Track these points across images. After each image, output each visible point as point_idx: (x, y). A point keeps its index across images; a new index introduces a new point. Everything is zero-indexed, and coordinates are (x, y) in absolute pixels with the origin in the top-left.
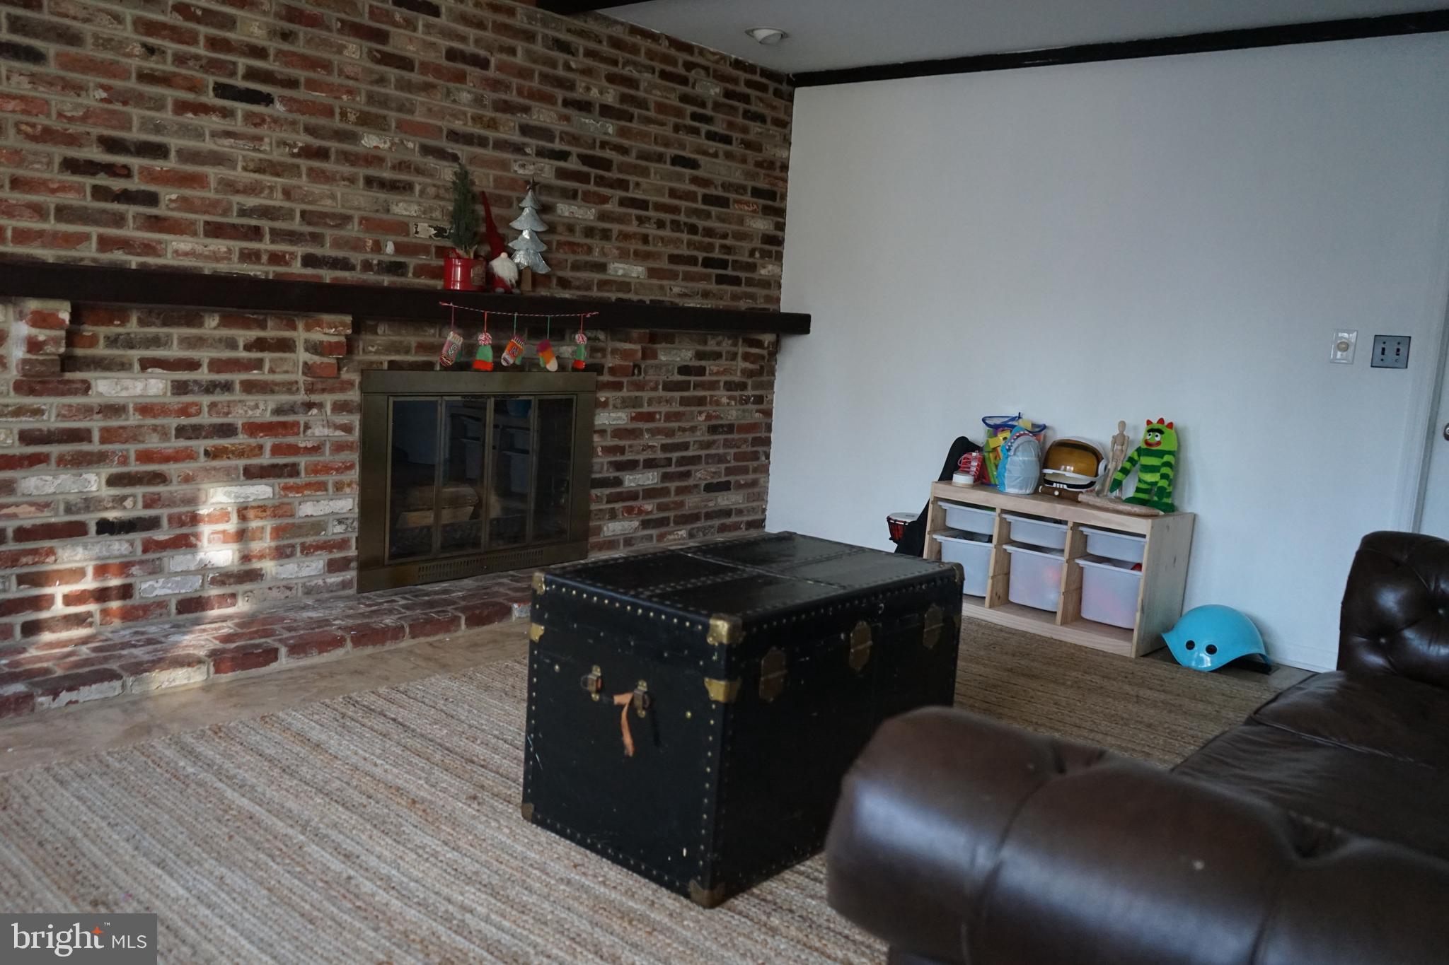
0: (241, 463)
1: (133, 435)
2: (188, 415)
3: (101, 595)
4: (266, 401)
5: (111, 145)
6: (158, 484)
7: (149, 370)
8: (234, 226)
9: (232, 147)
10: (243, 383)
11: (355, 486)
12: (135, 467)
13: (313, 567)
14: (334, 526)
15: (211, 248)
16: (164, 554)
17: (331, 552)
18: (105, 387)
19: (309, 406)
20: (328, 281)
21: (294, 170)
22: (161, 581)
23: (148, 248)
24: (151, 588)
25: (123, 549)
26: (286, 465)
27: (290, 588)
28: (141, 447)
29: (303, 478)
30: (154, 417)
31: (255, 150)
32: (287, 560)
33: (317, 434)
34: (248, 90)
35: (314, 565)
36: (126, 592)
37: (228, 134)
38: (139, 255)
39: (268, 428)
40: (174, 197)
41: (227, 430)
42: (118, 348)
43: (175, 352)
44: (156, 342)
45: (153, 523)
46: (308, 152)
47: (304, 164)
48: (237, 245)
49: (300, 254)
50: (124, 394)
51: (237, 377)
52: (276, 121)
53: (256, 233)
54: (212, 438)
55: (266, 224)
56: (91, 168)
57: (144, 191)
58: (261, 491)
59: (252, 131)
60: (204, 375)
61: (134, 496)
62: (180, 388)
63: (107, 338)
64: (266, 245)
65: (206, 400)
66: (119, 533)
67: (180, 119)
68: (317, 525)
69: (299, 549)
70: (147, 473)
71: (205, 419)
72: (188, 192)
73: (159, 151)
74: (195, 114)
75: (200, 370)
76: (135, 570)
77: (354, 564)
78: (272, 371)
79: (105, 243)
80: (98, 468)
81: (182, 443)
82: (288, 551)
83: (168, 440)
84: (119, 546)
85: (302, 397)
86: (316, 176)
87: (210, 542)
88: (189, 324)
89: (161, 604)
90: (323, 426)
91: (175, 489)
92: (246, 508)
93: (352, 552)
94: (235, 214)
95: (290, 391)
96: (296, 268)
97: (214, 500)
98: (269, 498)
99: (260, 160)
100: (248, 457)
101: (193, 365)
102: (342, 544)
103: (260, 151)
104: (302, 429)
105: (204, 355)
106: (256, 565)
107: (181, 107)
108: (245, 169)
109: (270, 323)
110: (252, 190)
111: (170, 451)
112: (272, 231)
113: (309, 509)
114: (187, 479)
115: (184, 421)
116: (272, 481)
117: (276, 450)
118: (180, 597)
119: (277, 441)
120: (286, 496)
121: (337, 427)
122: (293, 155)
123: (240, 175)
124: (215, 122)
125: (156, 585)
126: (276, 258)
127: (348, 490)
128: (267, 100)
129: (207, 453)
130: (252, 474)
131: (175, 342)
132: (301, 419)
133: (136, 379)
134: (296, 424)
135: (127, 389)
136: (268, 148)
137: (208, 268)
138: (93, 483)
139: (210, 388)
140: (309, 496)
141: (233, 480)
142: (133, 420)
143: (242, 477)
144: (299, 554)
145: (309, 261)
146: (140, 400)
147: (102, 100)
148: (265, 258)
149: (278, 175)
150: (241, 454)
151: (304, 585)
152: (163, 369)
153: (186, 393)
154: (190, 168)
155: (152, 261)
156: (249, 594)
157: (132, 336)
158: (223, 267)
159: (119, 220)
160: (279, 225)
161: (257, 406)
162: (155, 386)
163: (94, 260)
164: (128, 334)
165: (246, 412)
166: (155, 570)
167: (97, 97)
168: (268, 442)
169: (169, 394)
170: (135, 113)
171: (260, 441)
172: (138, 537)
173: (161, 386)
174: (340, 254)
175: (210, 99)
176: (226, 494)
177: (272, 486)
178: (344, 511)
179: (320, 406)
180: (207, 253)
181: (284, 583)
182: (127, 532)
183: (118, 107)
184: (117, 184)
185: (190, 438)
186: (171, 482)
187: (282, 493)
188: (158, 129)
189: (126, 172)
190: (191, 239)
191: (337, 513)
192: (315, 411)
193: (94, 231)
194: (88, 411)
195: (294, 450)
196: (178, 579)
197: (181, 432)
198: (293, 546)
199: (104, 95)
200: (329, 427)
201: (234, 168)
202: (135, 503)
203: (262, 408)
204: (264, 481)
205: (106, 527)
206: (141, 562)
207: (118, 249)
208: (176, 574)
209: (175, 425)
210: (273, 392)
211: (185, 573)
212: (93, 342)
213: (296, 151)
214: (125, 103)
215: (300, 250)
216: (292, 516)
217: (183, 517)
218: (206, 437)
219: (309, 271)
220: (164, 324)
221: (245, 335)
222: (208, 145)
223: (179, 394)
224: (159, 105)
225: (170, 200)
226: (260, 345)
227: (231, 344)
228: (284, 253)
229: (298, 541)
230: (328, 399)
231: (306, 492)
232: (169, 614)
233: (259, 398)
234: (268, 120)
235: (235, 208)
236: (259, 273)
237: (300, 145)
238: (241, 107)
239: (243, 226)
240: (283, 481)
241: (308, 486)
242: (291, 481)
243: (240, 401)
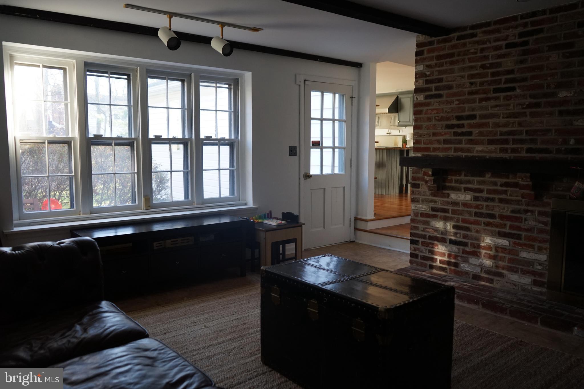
0: (497, 229)
1: (461, 213)
2: (479, 209)
3: (449, 263)
4: (508, 207)
5: (459, 118)
6: (467, 231)
7: (467, 191)
8: (498, 140)
9: (498, 110)
10: (499, 199)
11: (548, 250)
12: (461, 224)
13: (526, 280)
14: (537, 265)
15: (489, 149)
16: (469, 256)
17: (535, 277)
18: (454, 196)
19: (526, 211)
20: (538, 159)
21: (524, 114)
22: (467, 265)
23: (469, 150)
24: (465, 267)
25: (456, 250)
26: (515, 234)
27: (515, 285)
28: (463, 217)
29: (522, 242)
30: (467, 208)
31: (507, 109)
32: (513, 273)
33: (530, 223)
34: (505, 87)
35: (526, 279)
36: (456, 265)
37: (497, 106)
38: (465, 153)
39: (508, 218)
40: (477, 132)
41: (492, 216)
42: (457, 183)
43: (476, 186)
44: (469, 182)
45: (465, 244)
46: (530, 106)
47: (528, 111)
48: (499, 146)
49: (525, 148)
50: (459, 199)
51: (497, 197)
52: (516, 96)
53: (506, 142)
54: (486, 218)
55: (510, 137)
56: (452, 126)
57: (468, 131)
58: (504, 242)
59: (507, 102)
60: (484, 195)
61: (460, 233)
62: (476, 199)
63: (455, 180)
64: (510, 146)
65: (485, 204)
66: (455, 245)
67: (481, 104)
68: (529, 263)
69: (520, 270)
70: (465, 227)
71: (484, 211)
72: (482, 130)
73: (473, 117)
74: (485, 102)
75: (483, 193)
76: (459, 258)
77: (546, 286)
78: (511, 195)
79: (456, 150)
80: (450, 222)
81: (476, 218)
82: (515, 270)
83: (472, 217)
84: (455, 248)
85: (524, 207)
86: (532, 115)
87: (484, 256)
88: (480, 176)
89: (466, 273)
90: (533, 221)
91: (473, 234)
92: (498, 247)
93: (545, 280)
94: (499, 135)
95: (518, 204)
96: (524, 154)
97: (486, 241)
98: (507, 246)
99: (509, 113)
100: (500, 228)
101: (481, 191)
102: (541, 275)
103: (509, 110)
104: (523, 220)
105: (485, 187)
106: (500, 270)
107: (481, 100)
108: (503, 118)
109: (511, 176)
110: (505, 125)
111: (472, 220)
112: (513, 140)
113: (524, 254)
114: (477, 231)
115: (477, 210)
116: (509, 239)
117: (511, 227)
118: (473, 273)
119: (512, 223)
120: (515, 247)
121: (540, 222)
122: (523, 108)
123: (502, 120)
124: (493, 103)
125: (466, 266)
126: (513, 150)
127: (545, 251)
128: (513, 89)
129: (484, 223)
130: (502, 235)
131: (475, 182)
132: (524, 216)
133: (462, 194)
134: (521, 218)
135: (459, 197)
136: (512, 108)
137: (488, 156)
138: (449, 226)
139: (487, 200)
140: (525, 249)
141: (493, 235)
142: (461, 208)
143: (497, 235)
144: (520, 272)
145: (529, 150)
146: (463, 201)
147: (457, 104)
148: (509, 151)
149: (516, 117)
150: (497, 226)
151: (522, 286)
152: (471, 191)
153: (478, 201)
154: (483, 121)
155: (469, 154)
156: (498, 281)
157: (462, 180)
158: (493, 155)
159: (460, 142)
160: (517, 137)
161: (504, 209)
162: (467, 197)
163: (452, 155)
164: (461, 179)
165: (500, 210)
166: (466, 261)
167: (456, 104)
168: (508, 223)
169: (472, 200)
170: (466, 106)
171: (505, 222)
172: (461, 248)
173: (470, 197)
174: (544, 146)
175: (492, 95)
176: (490, 240)
177: (509, 242)
178: (542, 260)
179: (532, 212)
180: (487, 150)
181: (513, 282)
182: (457, 245)
183: (462, 105)
184: (460, 130)
185: (478, 217)
186: (472, 231)
187: (513, 245)
188: (473, 110)
189: (462, 126)
190: (483, 146)
191: (538, 260)
192: (529, 214)
193: (453, 146)
194: (448, 203)
195: (519, 228)
196: (473, 266)
197: (476, 214)
198: (517, 268)
199: (458, 102)
200: (536, 221)
201: (499, 118)
202: (460, 236)
203: (506, 210)
204: (506, 238)
205: (451, 242)
206: (461, 257)
207: (459, 151)
208: (472, 264)
209: (474, 212)
210: (511, 204)
211: (475, 265)
212: (451, 181)
213: (525, 106)
214: (463, 104)
215: (525, 146)
216: (518, 255)
217: (475, 245)
218: (484, 218)
219: (529, 155)
220: (472, 176)
221: (500, 181)
222: (491, 111)
223: (476, 201)
224: (474, 101)
225: (476, 133)
226: (506, 185)
227: (495, 184)
228: (518, 148)
229: (520, 267)
230: (537, 209)
231: (524, 247)
232: (469, 278)
233: (506, 206)
234: (513, 96)
235: (499, 133)
236: (507, 157)
237: (527, 103)
238: (502, 95)
239: (501, 139)
240: (514, 240)
241: (525, 245)
242: (517, 241)
243: (498, 206)
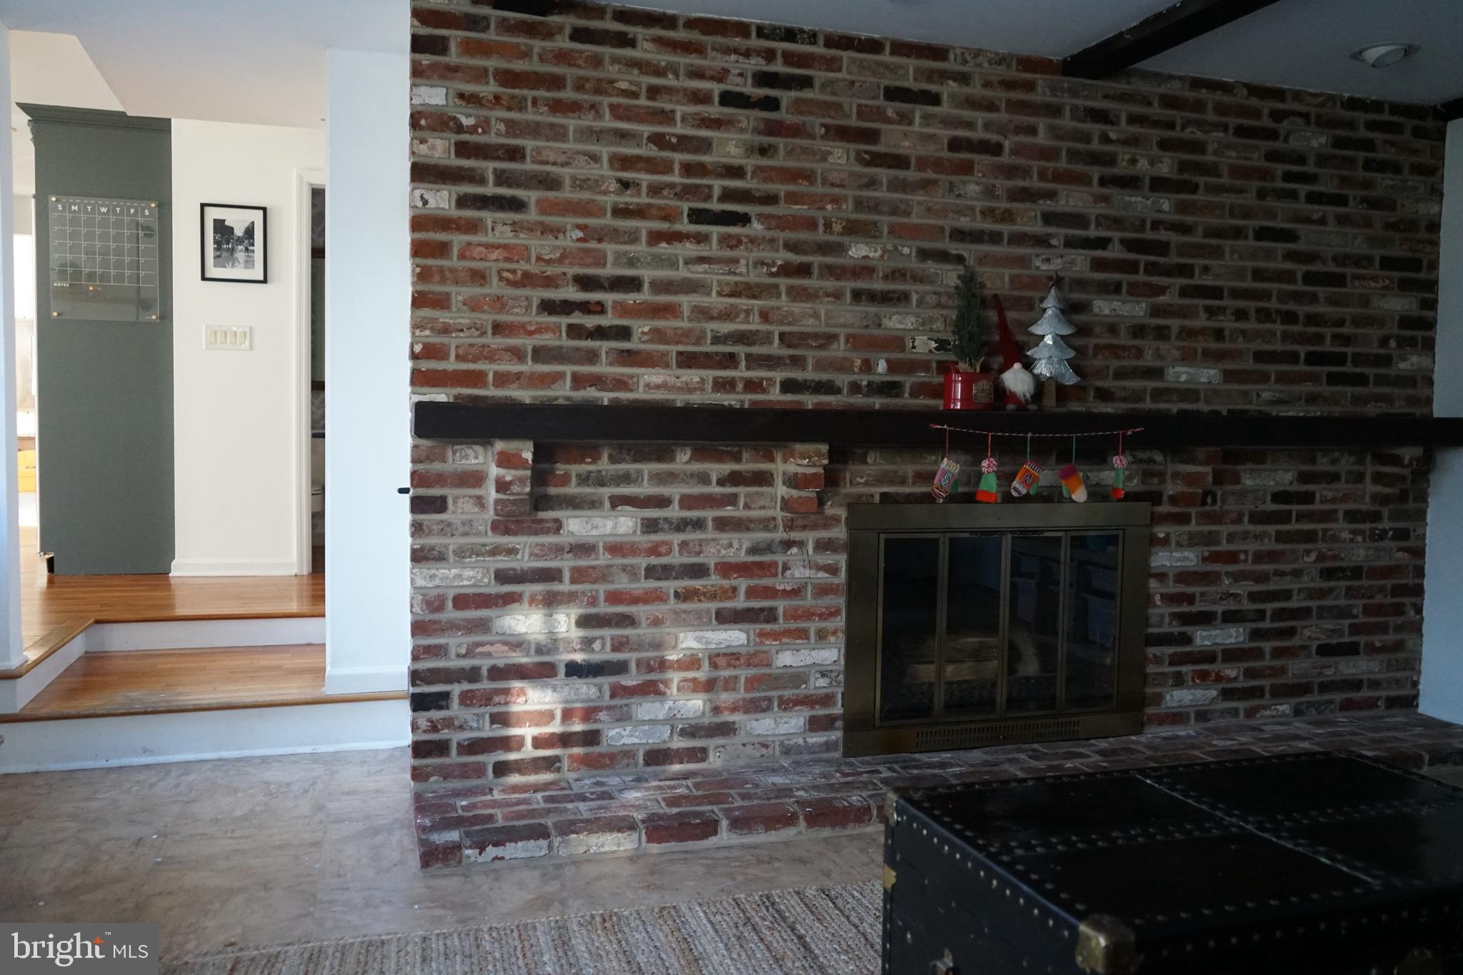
0: (713, 606)
1: (603, 575)
2: (659, 555)
3: (565, 740)
4: (740, 540)
5: (586, 283)
6: (626, 627)
7: (619, 508)
8: (707, 355)
9: (706, 272)
10: (715, 519)
11: (841, 635)
12: (604, 608)
13: (791, 724)
14: (817, 679)
15: (683, 379)
16: (633, 700)
17: (813, 708)
18: (577, 526)
19: (788, 544)
20: (810, 407)
21: (773, 291)
22: (628, 729)
23: (621, 384)
24: (618, 736)
25: (591, 693)
26: (762, 610)
27: (766, 746)
28: (611, 587)
29: (781, 625)
30: (624, 556)
31: (731, 273)
32: (762, 715)
33: (797, 575)
34: (723, 212)
35: (793, 722)
36: (591, 738)
37: (702, 260)
38: (611, 390)
39: (742, 569)
40: (646, 329)
41: (698, 571)
42: (588, 486)
43: (645, 489)
44: (626, 479)
45: (621, 668)
46: (787, 270)
47: (783, 282)
48: (710, 374)
49: (778, 380)
50: (594, 532)
51: (709, 514)
52: (752, 240)
53: (730, 360)
54: (683, 578)
55: (741, 350)
56: (566, 307)
57: (617, 326)
58: (735, 637)
59: (729, 253)
60: (674, 512)
61: (602, 638)
62: (650, 526)
63: (579, 476)
64: (741, 373)
65: (676, 538)
66: (587, 676)
67: (655, 250)
68: (797, 677)
69: (776, 704)
70: (617, 615)
71: (676, 559)
72: (661, 323)
73: (632, 284)
74: (668, 243)
75: (671, 507)
76: (602, 715)
77: (839, 724)
78: (747, 507)
79: (578, 381)
80: (568, 607)
81: (652, 584)
82: (764, 704)
83: (638, 580)
84: (586, 689)
85: (780, 535)
86: (796, 294)
87: (679, 689)
88: (660, 459)
89: (628, 753)
90: (804, 567)
91: (643, 632)
92: (718, 655)
93: (838, 710)
94: (709, 342)
95: (766, 529)
96: (775, 395)
97: (684, 645)
98: (743, 645)
99: (736, 283)
100: (721, 600)
101: (663, 502)
102: (827, 700)
103: (735, 274)
104: (780, 569)
105: (675, 491)
106: (728, 717)
107: (655, 238)
108: (720, 294)
109: (745, 456)
110: (726, 315)
111: (640, 592)
112: (749, 357)
113: (787, 659)
114: (656, 622)
115: (654, 560)
116: (746, 626)
117: (752, 593)
118: (648, 748)
119: (753, 582)
120: (762, 643)
121: (820, 568)
122: (772, 275)
123: (714, 301)
124: (690, 249)
125: (624, 733)
126: (751, 386)
127: (832, 639)
128: (744, 219)
129: (677, 595)
130: (726, 618)
131: (646, 478)
132: (780, 559)
133: (606, 517)
134: (775, 564)
135: (597, 527)
136: (743, 270)
137: (680, 400)
138: (562, 623)
139: (682, 525)
140: (787, 644)
141: (704, 624)
142: (603, 559)
143: (714, 622)
144: (776, 709)
145: (788, 386)
146: (611, 539)
147: (579, 240)
148: (740, 386)
149: (755, 297)
150: (713, 596)
151: (782, 743)
152: (633, 506)
153: (655, 532)
154: (664, 299)
155: (623, 396)
156: (721, 749)
157: (604, 473)
158: (696, 398)
159: (592, 357)
160: (755, 350)
161: (731, 545)
162: (624, 524)
163: (567, 398)
164: (599, 471)
165: (719, 551)
166: (623, 717)
167: (574, 237)
168: (743, 584)
169: (639, 532)
170: (610, 248)
171: (734, 582)
172: (606, 681)
173: (631, 524)
174: (824, 377)
175: (685, 226)
176: (698, 639)
177: (747, 632)
178: (828, 662)
179: (801, 544)
180: (679, 385)
181: (761, 740)
182: (595, 676)
183: (593, 245)
184: (590, 321)
185: (659, 579)
186: (640, 624)
187: (757, 639)
188: (632, 262)
189: (600, 308)
190: (664, 371)
191: (820, 665)
192: (794, 550)
193: (568, 369)
194: (558, 550)
195: (771, 593)
196: (646, 728)
197: (651, 572)
198: (770, 699)
199: (580, 234)
200: (810, 568)
201: (709, 294)
202: (603, 646)
203: (736, 547)
204: (739, 626)
205: (574, 670)
206: (609, 708)
207: (591, 386)
208: (644, 722)
209: (644, 565)
210: (748, 529)
211: (653, 722)
212: (565, 480)
213: (774, 270)
214: (600, 240)
215: (779, 375)
216: (769, 665)
217: (652, 663)
218: (676, 578)
219: (789, 397)
220: (635, 461)
221: (718, 469)
222: (683, 273)
223: (649, 533)
224: (633, 238)
225: (643, 333)
226: (735, 479)
227: (704, 479)
228: (762, 379)
229: (775, 694)
230: (810, 537)
231: (785, 640)
232: (636, 764)
233: (734, 536)
234: (745, 240)
235: (709, 335)
236: (733, 403)
237: (780, 263)
238: (715, 231)
239: (717, 353)
240: (758, 627)
241: (788, 633)
242: (768, 627)
243: (713, 540)
